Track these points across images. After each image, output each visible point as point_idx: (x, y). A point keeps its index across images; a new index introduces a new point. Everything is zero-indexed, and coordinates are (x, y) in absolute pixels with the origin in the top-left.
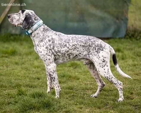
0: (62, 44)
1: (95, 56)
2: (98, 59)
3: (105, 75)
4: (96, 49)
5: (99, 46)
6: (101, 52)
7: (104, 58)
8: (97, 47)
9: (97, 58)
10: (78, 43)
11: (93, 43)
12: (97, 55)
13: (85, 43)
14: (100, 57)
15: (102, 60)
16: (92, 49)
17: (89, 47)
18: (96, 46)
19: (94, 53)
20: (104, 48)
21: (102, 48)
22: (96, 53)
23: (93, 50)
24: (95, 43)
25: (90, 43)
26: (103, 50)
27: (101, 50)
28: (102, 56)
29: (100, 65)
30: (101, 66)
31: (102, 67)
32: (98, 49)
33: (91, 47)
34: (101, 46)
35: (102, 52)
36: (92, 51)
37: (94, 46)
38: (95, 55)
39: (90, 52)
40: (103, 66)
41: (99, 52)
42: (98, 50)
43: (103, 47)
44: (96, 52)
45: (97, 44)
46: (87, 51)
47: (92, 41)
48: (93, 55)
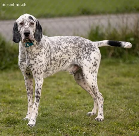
0: (56, 47)
1: (85, 59)
2: (89, 62)
3: (93, 83)
4: (86, 50)
5: (89, 46)
6: (92, 52)
7: (96, 61)
8: (87, 47)
9: (88, 60)
10: (68, 45)
11: (82, 43)
12: (88, 57)
13: (75, 43)
14: (91, 60)
15: (94, 63)
16: (81, 50)
17: (79, 48)
18: (85, 46)
19: (83, 55)
20: (95, 48)
21: (93, 48)
22: (87, 55)
23: (83, 52)
24: (84, 42)
25: (79, 43)
26: (94, 50)
27: (92, 51)
28: (93, 58)
29: (90, 69)
30: (91, 71)
31: (92, 73)
32: (88, 49)
33: (80, 47)
34: (91, 46)
35: (94, 53)
36: (81, 54)
37: (83, 46)
38: (85, 57)
39: (79, 55)
40: (93, 71)
41: (91, 54)
42: (89, 51)
43: (94, 46)
44: (86, 53)
45: (87, 43)
46: (76, 54)
47: (80, 41)
48: (82, 59)
